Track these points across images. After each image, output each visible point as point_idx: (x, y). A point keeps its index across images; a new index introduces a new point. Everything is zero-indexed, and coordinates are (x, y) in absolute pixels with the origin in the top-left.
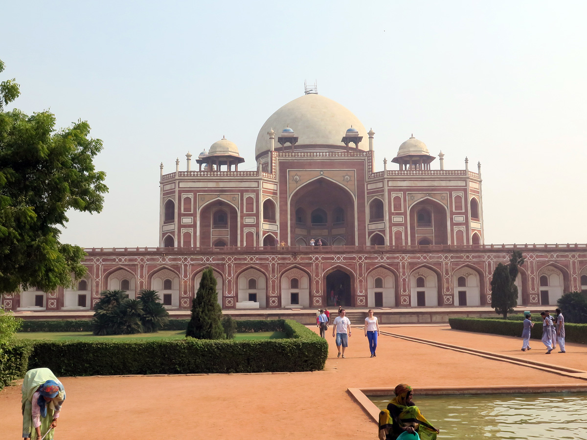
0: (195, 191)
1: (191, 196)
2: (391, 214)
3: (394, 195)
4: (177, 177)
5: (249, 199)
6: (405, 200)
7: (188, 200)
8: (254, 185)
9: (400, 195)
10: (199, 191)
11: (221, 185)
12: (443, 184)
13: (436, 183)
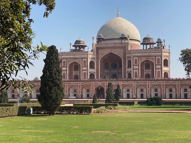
0: (67, 59)
1: (65, 60)
2: (133, 65)
3: (135, 58)
4: (61, 54)
5: (85, 61)
6: (139, 61)
7: (64, 62)
8: (86, 56)
9: (137, 58)
10: (68, 59)
11: (75, 56)
12: (153, 54)
13: (150, 54)
